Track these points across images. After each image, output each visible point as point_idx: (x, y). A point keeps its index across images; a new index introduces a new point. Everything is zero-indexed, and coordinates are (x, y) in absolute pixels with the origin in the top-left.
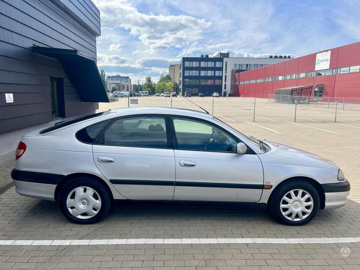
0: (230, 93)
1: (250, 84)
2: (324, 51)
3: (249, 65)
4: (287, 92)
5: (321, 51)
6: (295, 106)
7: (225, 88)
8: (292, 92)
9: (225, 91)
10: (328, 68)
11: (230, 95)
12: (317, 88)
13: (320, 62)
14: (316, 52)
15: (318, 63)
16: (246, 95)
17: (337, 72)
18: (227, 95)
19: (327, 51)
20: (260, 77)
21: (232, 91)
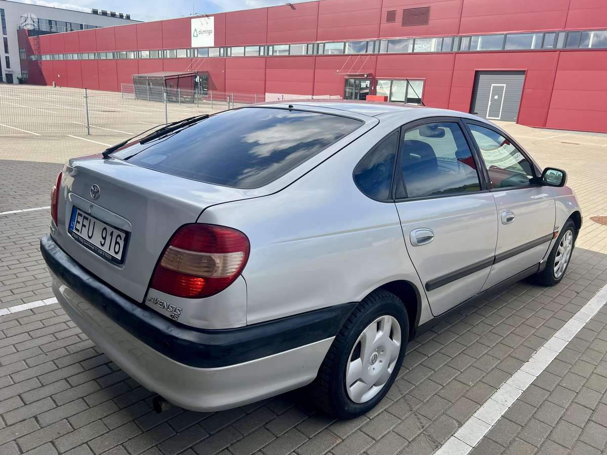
0: (20, 76)
1: (66, 62)
2: (203, 16)
3: (53, 23)
4: (156, 81)
5: (199, 15)
6: (164, 107)
7: (8, 66)
8: (167, 81)
9: (9, 71)
10: (213, 45)
11: (21, 82)
12: (198, 77)
13: (198, 34)
14: (192, 16)
15: (195, 35)
16: (60, 83)
17: (227, 53)
18: (15, 80)
19: (207, 16)
20: (88, 50)
21: (24, 72)
